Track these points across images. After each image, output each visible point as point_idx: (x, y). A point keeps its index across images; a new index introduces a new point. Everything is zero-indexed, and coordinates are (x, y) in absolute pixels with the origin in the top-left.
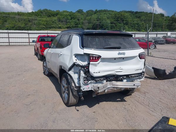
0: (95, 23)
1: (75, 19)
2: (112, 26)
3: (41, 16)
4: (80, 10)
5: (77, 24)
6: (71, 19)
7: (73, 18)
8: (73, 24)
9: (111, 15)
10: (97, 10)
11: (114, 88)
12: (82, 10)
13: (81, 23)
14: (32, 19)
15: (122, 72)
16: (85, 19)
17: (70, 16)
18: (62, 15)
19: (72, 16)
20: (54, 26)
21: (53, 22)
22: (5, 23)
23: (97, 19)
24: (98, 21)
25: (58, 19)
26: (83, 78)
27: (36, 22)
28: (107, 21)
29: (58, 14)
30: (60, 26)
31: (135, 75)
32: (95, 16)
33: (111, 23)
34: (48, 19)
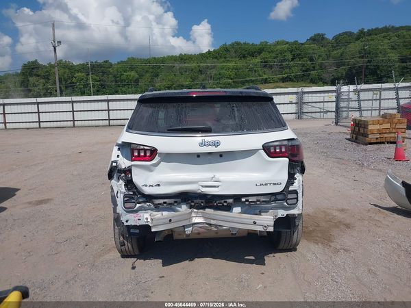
0: (354, 64)
1: (302, 58)
2: (404, 68)
3: (225, 58)
4: (318, 35)
5: (307, 70)
6: (293, 59)
7: (298, 55)
8: (297, 71)
9: (401, 40)
10: (363, 29)
11: (210, 225)
12: (323, 35)
13: (317, 67)
14: (207, 68)
15: (218, 186)
16: (328, 57)
17: (291, 52)
18: (272, 52)
19: (296, 51)
20: (254, 78)
21: (251, 70)
22: (156, 79)
23: (360, 53)
24: (362, 57)
25: (262, 62)
26: (122, 195)
27: (214, 72)
28: (391, 55)
29: (263, 50)
30: (265, 77)
31: (259, 198)
32: (355, 47)
33: (401, 59)
34: (240, 63)
